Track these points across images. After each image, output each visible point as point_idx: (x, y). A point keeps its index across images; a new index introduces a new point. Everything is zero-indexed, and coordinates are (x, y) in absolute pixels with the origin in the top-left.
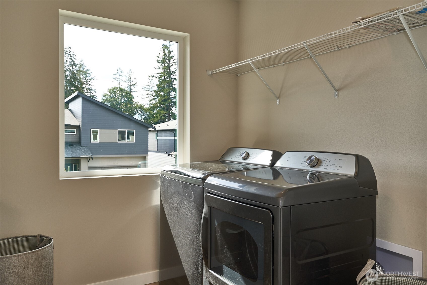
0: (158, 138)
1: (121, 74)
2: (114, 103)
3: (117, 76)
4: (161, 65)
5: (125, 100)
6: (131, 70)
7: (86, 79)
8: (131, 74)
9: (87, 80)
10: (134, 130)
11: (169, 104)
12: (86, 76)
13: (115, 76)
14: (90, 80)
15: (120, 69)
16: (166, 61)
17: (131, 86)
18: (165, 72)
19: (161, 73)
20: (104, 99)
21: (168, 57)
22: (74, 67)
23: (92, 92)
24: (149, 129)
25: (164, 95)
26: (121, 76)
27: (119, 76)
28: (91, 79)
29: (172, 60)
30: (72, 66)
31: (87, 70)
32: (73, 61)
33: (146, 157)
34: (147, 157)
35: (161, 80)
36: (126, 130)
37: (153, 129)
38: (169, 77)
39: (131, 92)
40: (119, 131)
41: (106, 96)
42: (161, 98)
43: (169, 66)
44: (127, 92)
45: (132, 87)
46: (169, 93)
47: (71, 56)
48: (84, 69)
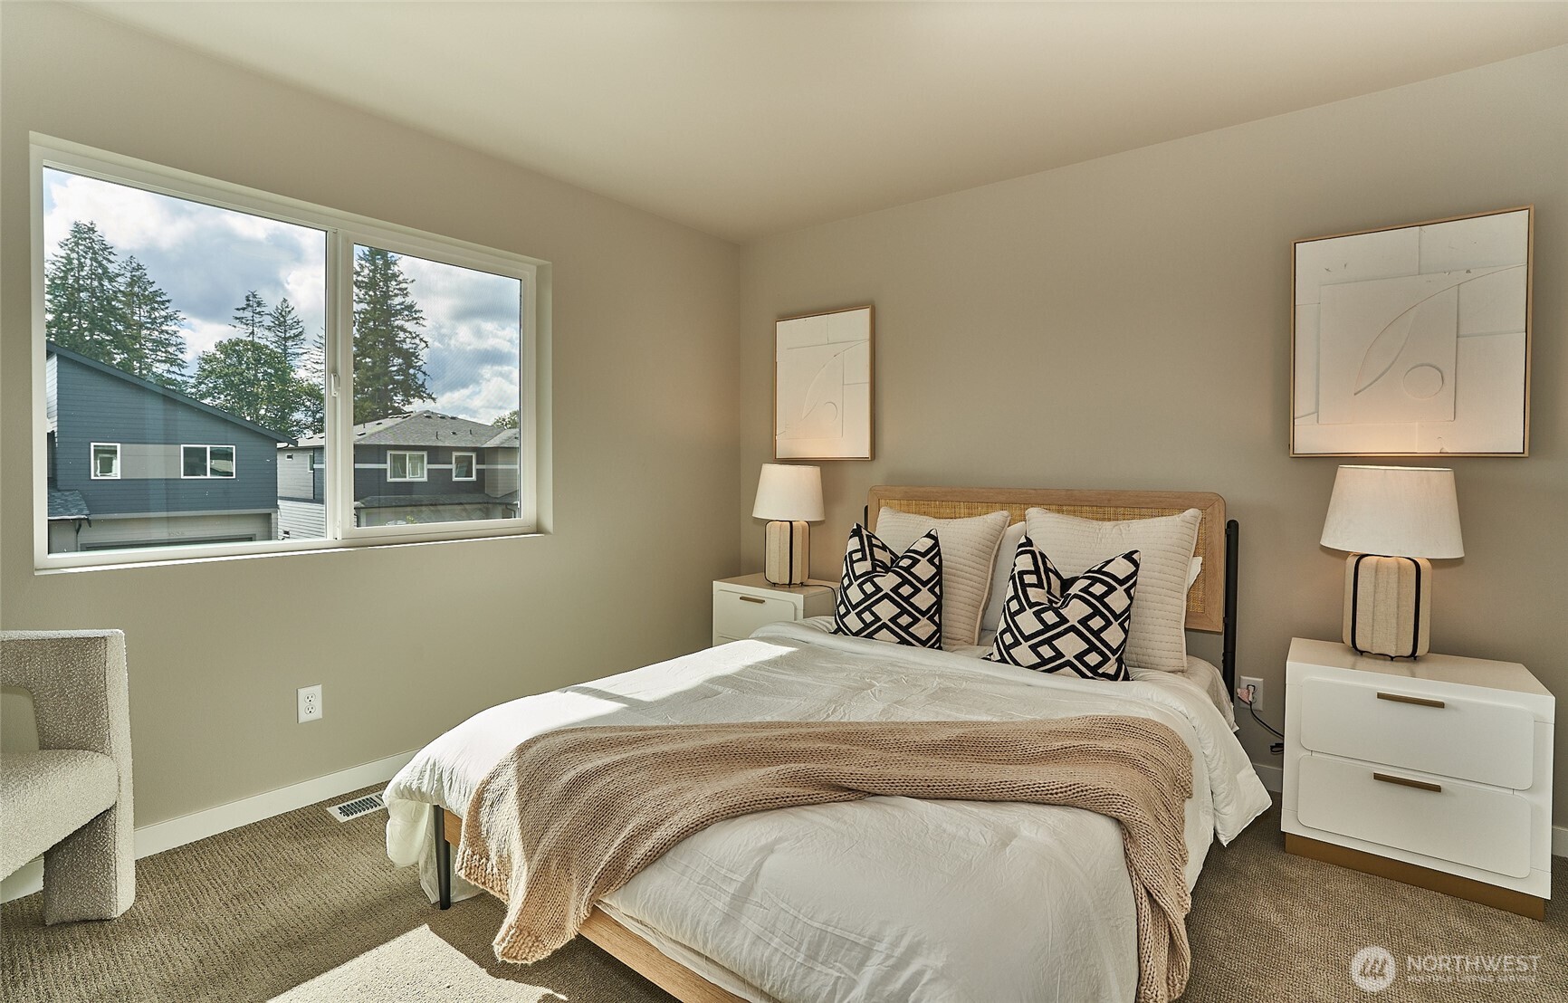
0: (315, 466)
1: (258, 309)
2: (236, 380)
3: (248, 314)
4: (366, 293)
5: (265, 373)
6: (285, 300)
7: (153, 316)
8: (287, 310)
9: (155, 318)
10: (234, 447)
11: (386, 385)
12: (154, 309)
13: (240, 314)
14: (163, 320)
15: (254, 296)
16: (378, 285)
17: (286, 339)
18: (374, 309)
19: (363, 313)
20: (204, 370)
21: (384, 274)
22: (106, 283)
23: (169, 349)
24: (280, 445)
25: (374, 363)
26: (259, 313)
27: (252, 314)
28: (165, 317)
29: (394, 283)
30: (100, 280)
31: (155, 294)
32: (101, 265)
33: (270, 514)
34: (273, 516)
35: (366, 328)
36: (208, 447)
37: (290, 446)
38: (386, 323)
39: (286, 354)
40: (184, 448)
41: (211, 361)
42: (364, 371)
43: (386, 296)
44: (272, 355)
45: (289, 343)
46: (386, 361)
47: (95, 253)
48: (146, 289)
